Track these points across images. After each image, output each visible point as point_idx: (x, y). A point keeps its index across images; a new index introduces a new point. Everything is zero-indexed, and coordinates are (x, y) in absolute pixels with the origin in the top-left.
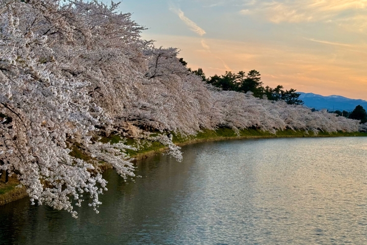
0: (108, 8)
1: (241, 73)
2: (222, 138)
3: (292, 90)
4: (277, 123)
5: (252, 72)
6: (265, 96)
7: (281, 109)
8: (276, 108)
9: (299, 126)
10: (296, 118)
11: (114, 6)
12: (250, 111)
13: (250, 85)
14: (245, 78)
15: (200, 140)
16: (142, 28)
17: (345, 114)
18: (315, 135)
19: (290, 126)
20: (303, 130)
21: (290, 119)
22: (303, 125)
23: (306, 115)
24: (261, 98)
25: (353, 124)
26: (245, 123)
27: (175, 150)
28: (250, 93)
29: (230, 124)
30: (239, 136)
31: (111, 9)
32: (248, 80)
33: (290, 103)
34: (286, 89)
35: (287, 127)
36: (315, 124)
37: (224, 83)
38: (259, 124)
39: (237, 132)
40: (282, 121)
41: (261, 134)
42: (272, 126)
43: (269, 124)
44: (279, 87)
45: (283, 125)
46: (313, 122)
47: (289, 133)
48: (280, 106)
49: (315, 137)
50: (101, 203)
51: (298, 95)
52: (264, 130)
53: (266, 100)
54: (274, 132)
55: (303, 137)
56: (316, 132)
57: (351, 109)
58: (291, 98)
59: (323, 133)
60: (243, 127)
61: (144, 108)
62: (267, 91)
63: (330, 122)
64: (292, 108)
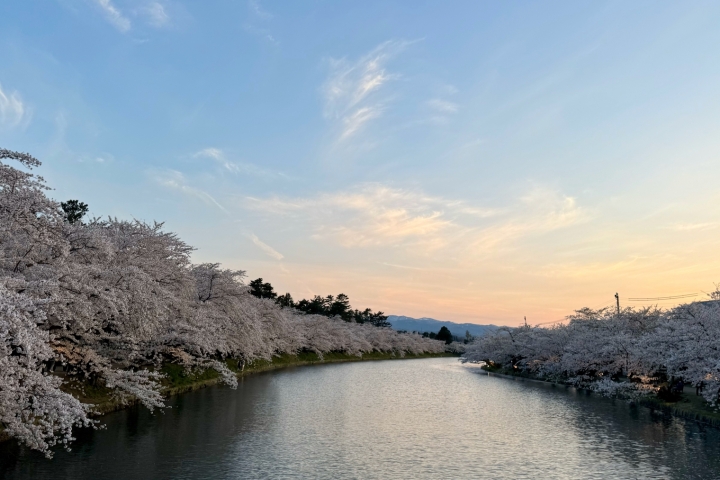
0: (152, 228)
1: (330, 297)
2: (305, 362)
3: (380, 313)
4: (363, 345)
5: (341, 296)
6: (353, 319)
7: (367, 332)
8: (362, 331)
9: (386, 349)
10: (382, 340)
11: (158, 226)
12: (334, 334)
13: (338, 309)
14: (333, 302)
15: (279, 366)
16: (191, 249)
17: (432, 336)
18: (402, 356)
19: (377, 348)
20: (389, 352)
21: (376, 341)
22: (390, 346)
23: (393, 337)
24: (350, 321)
25: (439, 345)
26: (329, 346)
27: (230, 377)
28: (338, 316)
29: (314, 348)
30: (322, 360)
31: (155, 230)
32: (337, 304)
33: (378, 325)
34: (374, 311)
35: (374, 350)
36: (402, 346)
37: (312, 307)
38: (344, 346)
39: (321, 356)
40: (368, 344)
41: (347, 357)
42: (359, 348)
43: (354, 347)
44: (367, 310)
45: (370, 347)
46: (400, 344)
47: (376, 355)
48: (367, 329)
49: (402, 359)
50: (75, 439)
51: (386, 318)
52: (350, 352)
53: (353, 324)
54: (360, 354)
55: (391, 359)
56: (403, 353)
57: (437, 331)
58: (379, 320)
59: (410, 355)
60: (327, 350)
61: (184, 331)
62: (356, 314)
63: (416, 343)
64: (378, 331)
